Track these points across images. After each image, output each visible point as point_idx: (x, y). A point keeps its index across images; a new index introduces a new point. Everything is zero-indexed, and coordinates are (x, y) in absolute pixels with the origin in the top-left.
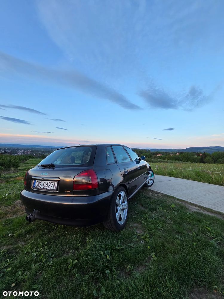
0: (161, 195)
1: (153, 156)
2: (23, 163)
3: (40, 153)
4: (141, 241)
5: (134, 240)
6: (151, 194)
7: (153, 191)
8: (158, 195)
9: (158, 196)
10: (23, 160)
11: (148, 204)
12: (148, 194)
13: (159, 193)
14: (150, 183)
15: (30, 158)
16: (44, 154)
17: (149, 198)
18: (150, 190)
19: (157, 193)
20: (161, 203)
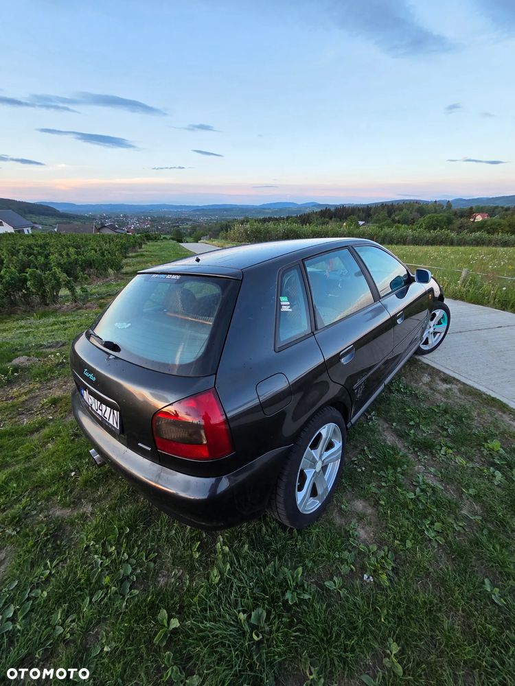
0: (460, 390)
1: (457, 222)
2: (134, 254)
3: (169, 224)
4: (366, 576)
5: (345, 569)
6: (426, 379)
7: (434, 372)
8: (449, 386)
9: (446, 393)
10: (134, 246)
11: (412, 423)
12: (417, 381)
13: (454, 379)
14: (430, 342)
15: (148, 240)
16: (178, 226)
17: (417, 398)
18: (428, 365)
19: (447, 379)
20: (455, 424)
